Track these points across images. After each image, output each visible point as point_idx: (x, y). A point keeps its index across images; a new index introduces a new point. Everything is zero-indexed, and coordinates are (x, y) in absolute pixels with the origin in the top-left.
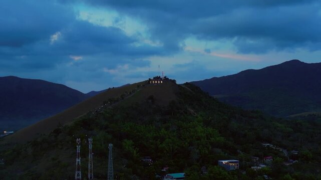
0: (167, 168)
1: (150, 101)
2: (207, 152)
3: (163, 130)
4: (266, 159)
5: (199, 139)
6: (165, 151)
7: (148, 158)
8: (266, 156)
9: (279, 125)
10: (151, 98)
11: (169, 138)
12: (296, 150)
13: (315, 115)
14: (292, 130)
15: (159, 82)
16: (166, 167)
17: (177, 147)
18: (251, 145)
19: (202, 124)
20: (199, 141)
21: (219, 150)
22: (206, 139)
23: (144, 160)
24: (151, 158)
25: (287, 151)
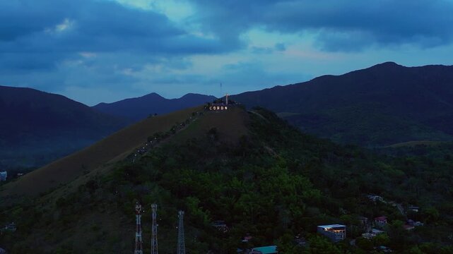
0: (250, 237)
1: (212, 136)
2: (300, 213)
3: (235, 180)
4: (378, 221)
5: (286, 193)
6: (244, 214)
7: (221, 223)
8: (377, 216)
9: (387, 166)
10: (213, 131)
11: (246, 193)
12: (415, 204)
13: (426, 146)
14: (403, 173)
15: (222, 108)
16: (247, 236)
17: (259, 207)
18: (355, 199)
19: (286, 169)
20: (287, 197)
21: (315, 210)
22: (296, 193)
23: (217, 226)
24: (225, 223)
25: (403, 206)
